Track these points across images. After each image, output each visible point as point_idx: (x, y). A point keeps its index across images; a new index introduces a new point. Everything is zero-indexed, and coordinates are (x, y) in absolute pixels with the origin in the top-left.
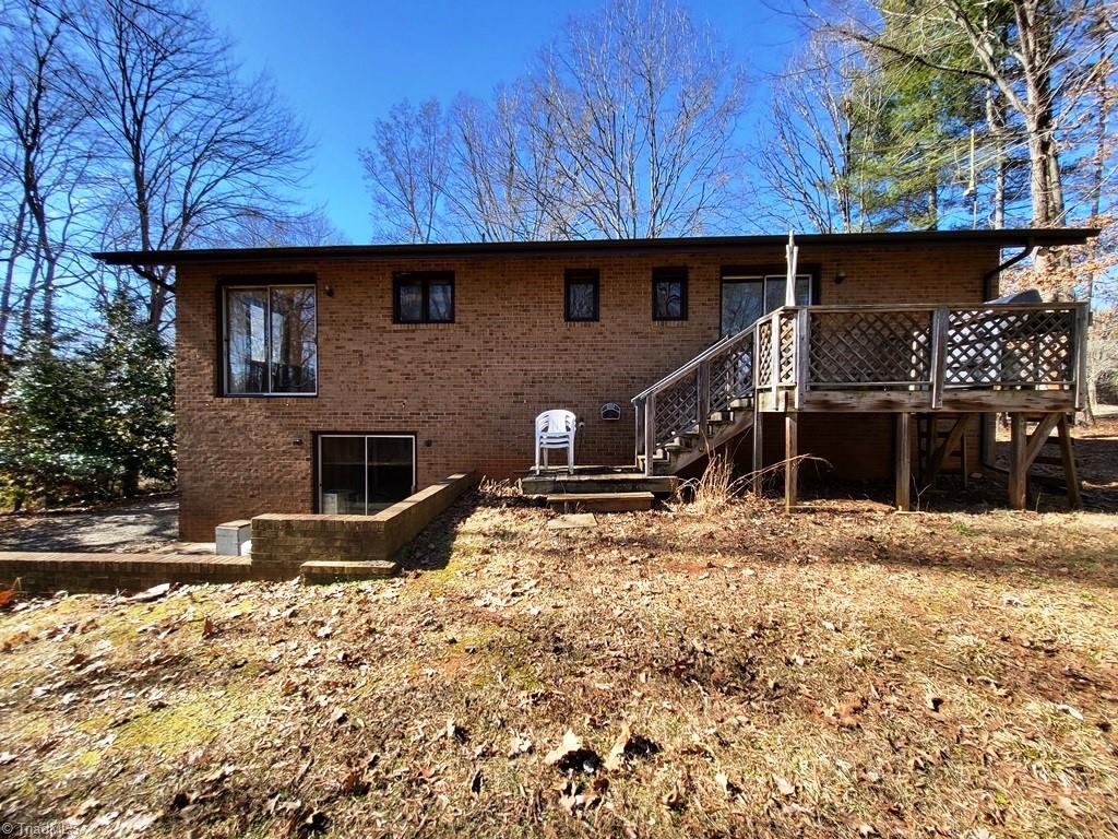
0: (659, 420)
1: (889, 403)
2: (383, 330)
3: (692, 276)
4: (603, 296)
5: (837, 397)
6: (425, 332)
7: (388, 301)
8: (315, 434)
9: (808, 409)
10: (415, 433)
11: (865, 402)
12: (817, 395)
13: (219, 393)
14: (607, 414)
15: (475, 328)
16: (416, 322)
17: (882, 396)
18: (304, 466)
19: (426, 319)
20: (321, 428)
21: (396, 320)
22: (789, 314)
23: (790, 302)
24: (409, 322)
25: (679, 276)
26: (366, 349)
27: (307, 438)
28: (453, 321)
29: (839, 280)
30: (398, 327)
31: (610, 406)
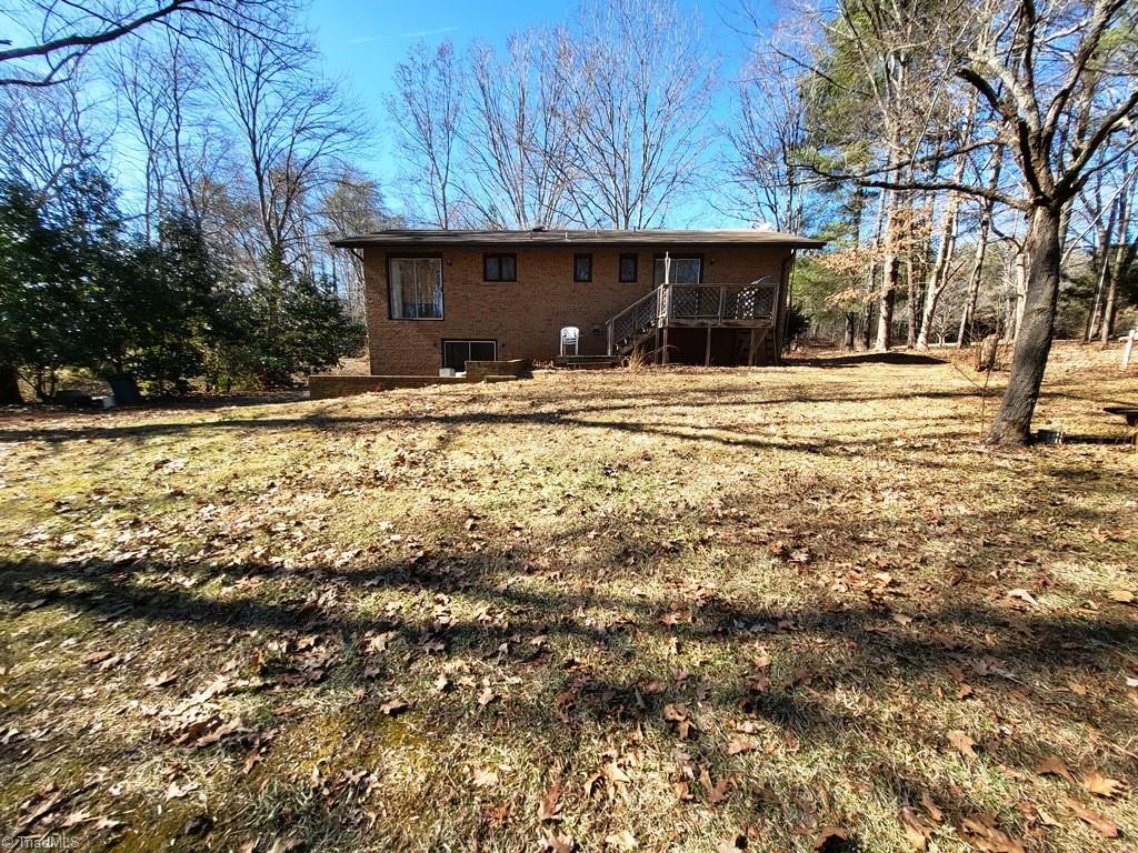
0: (615, 331)
1: (703, 324)
2: (478, 284)
3: (640, 258)
4: (594, 268)
5: (683, 321)
6: (500, 286)
7: (481, 269)
8: (443, 340)
9: (672, 326)
10: (496, 340)
11: (693, 324)
12: (676, 321)
13: (390, 318)
14: (595, 331)
15: (527, 285)
16: (496, 281)
17: (700, 321)
18: (439, 356)
19: (501, 280)
20: (447, 337)
21: (485, 280)
22: (666, 287)
23: (667, 282)
24: (492, 281)
25: (635, 258)
26: (469, 295)
27: (439, 342)
28: (515, 281)
29: (712, 263)
30: (487, 283)
31: (596, 327)
